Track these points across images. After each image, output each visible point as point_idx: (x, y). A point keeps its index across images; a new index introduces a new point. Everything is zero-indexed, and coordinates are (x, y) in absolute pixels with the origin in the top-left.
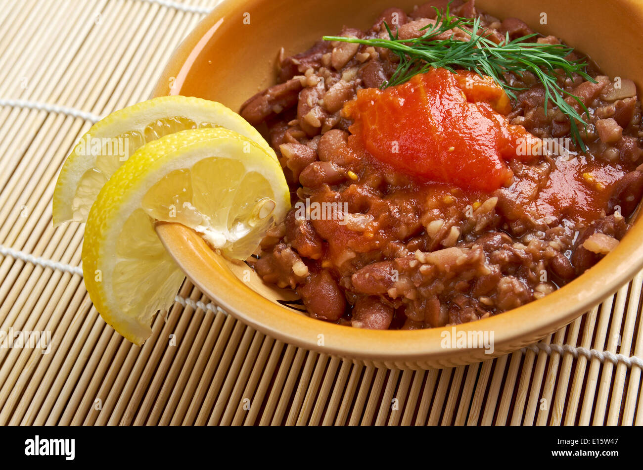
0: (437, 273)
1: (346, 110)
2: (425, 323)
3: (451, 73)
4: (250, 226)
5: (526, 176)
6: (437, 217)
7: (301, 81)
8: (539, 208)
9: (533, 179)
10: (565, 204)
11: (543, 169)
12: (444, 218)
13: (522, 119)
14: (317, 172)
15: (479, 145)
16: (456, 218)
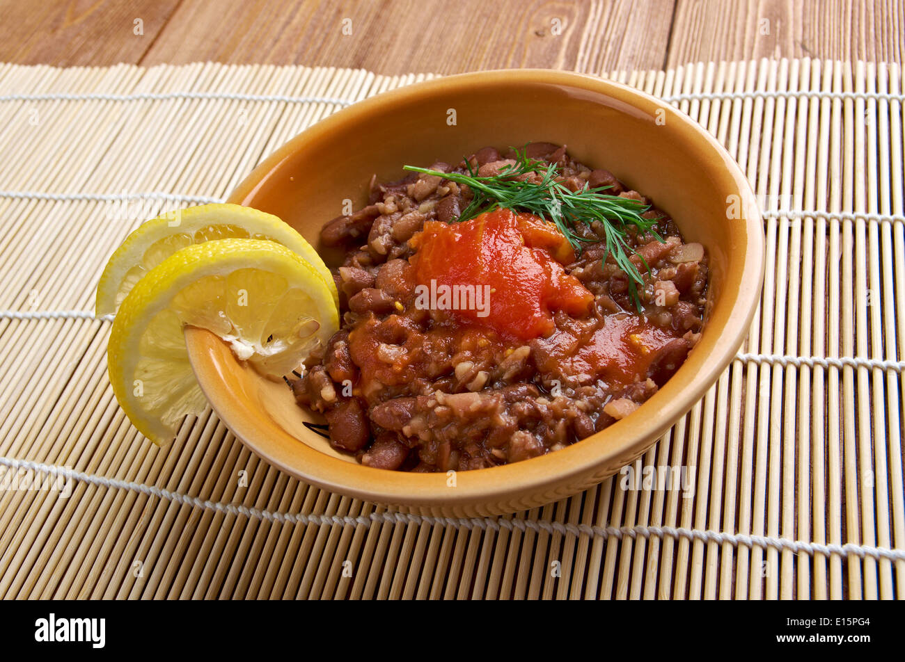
0: (451, 416)
1: (412, 242)
2: (437, 467)
3: (514, 215)
4: (289, 344)
5: (569, 330)
6: (467, 359)
7: (380, 208)
8: (574, 364)
9: (574, 333)
10: (602, 363)
11: (588, 324)
12: (474, 361)
13: (581, 270)
14: (365, 298)
15: (522, 290)
16: (487, 363)
